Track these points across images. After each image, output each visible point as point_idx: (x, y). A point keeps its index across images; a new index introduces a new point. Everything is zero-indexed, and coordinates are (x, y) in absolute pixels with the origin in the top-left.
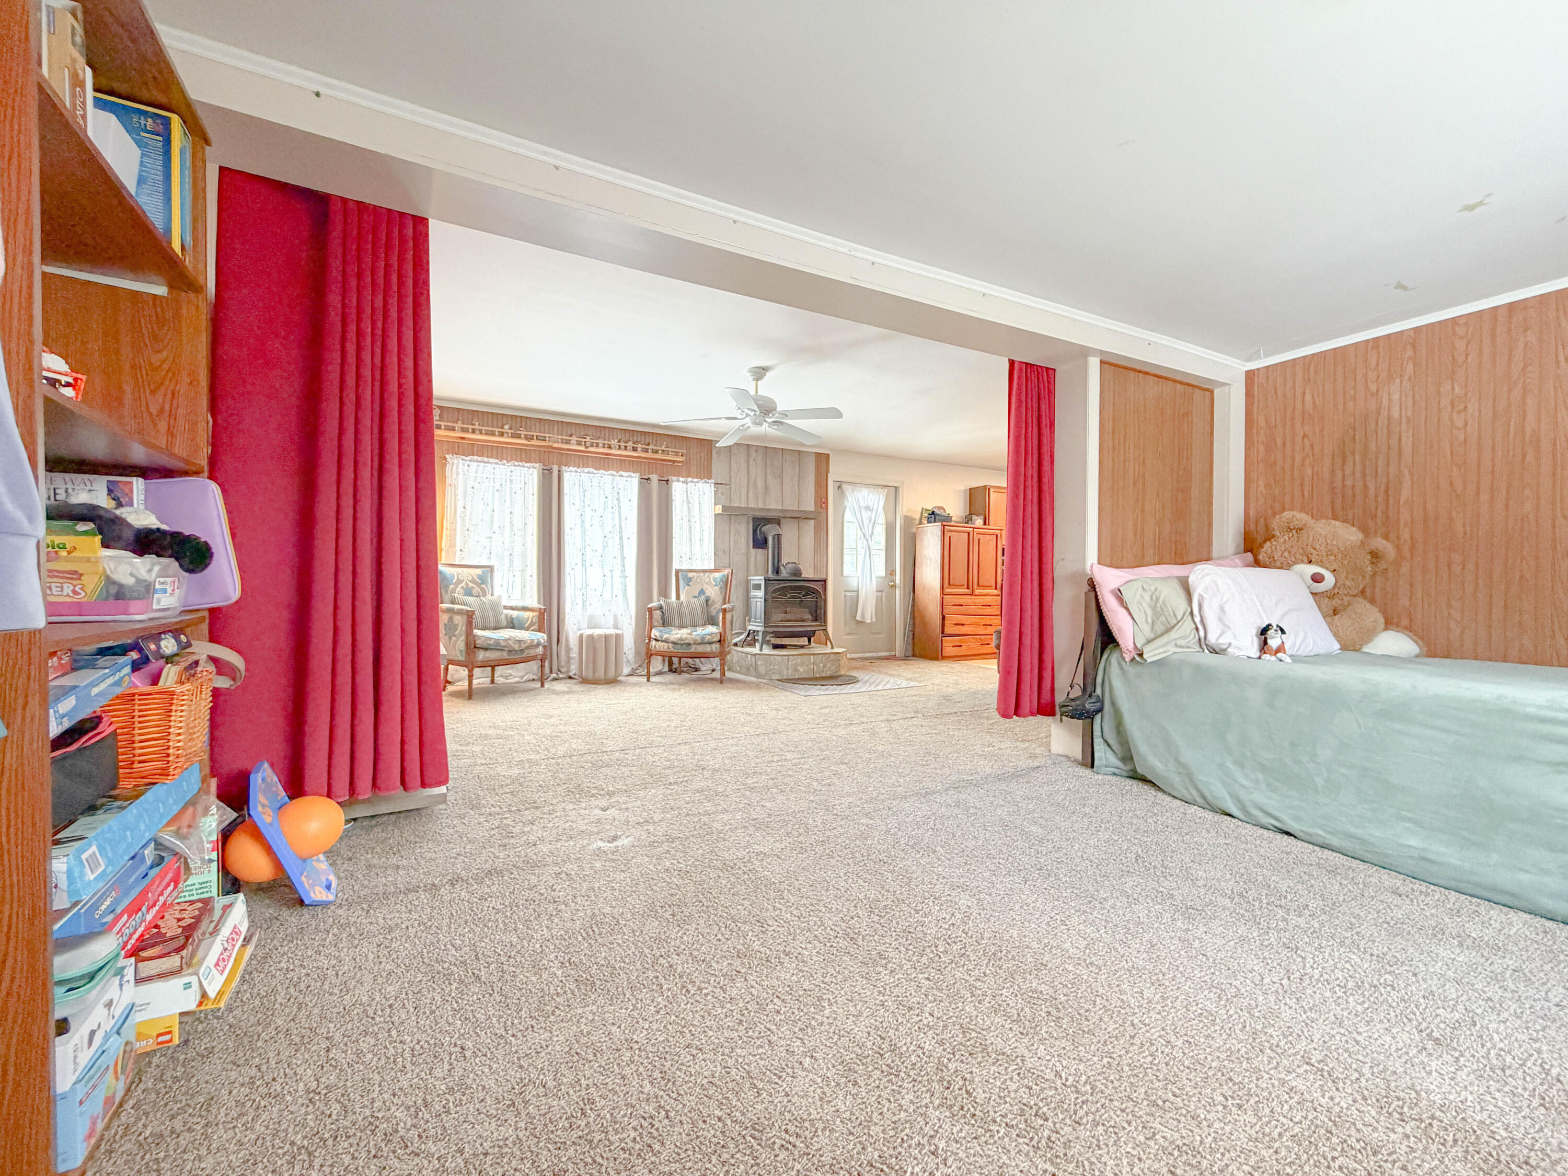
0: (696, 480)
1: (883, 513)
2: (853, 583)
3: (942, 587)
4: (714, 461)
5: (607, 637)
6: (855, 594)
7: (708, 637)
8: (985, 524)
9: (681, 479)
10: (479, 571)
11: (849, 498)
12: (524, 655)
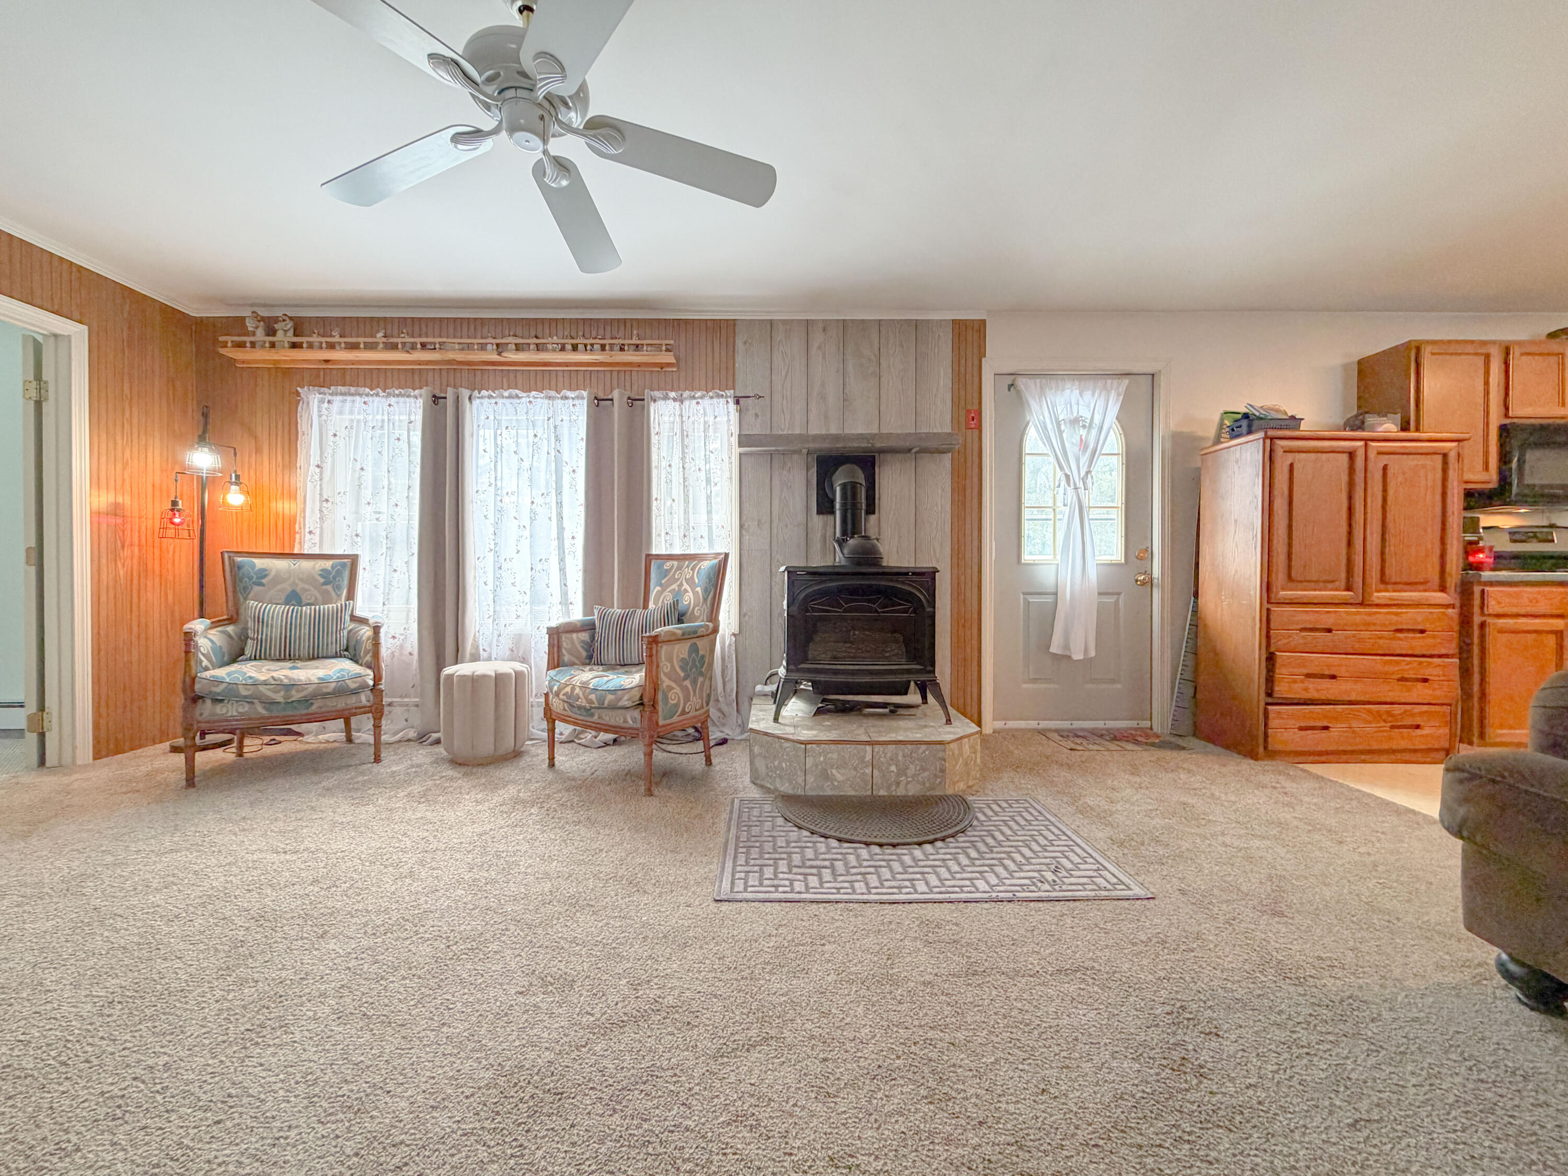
0: (699, 394)
1: (1117, 428)
2: (1047, 576)
3: (1268, 587)
4: (739, 359)
5: (499, 678)
6: (1050, 599)
7: (610, 697)
8: (1405, 427)
9: (672, 394)
10: (328, 564)
11: (1034, 405)
12: (314, 708)
